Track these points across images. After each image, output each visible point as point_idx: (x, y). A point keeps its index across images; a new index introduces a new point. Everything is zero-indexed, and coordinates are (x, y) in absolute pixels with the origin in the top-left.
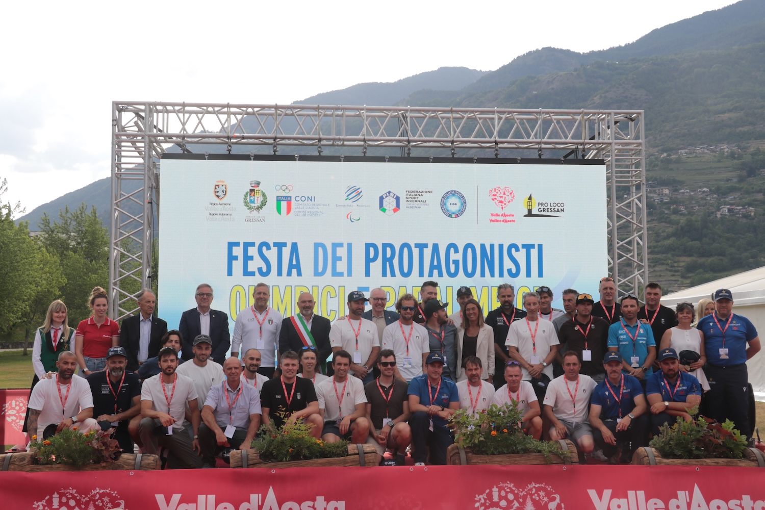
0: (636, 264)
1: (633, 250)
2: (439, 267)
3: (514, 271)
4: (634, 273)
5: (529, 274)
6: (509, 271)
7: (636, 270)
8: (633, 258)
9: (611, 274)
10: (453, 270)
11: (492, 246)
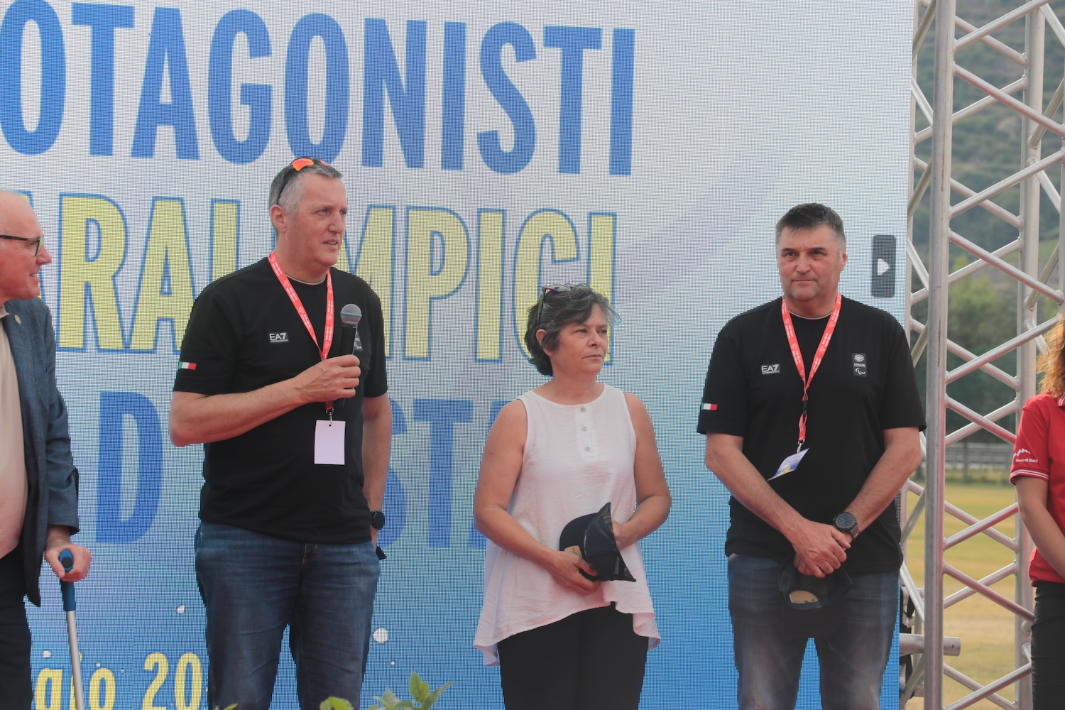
0: (1034, 127)
1: (1029, 65)
2: (180, 115)
3: (507, 143)
4: (1027, 165)
5: (570, 160)
6: (488, 142)
7: (1038, 152)
8: (1028, 103)
9: (925, 165)
10: (241, 127)
11: (416, 31)
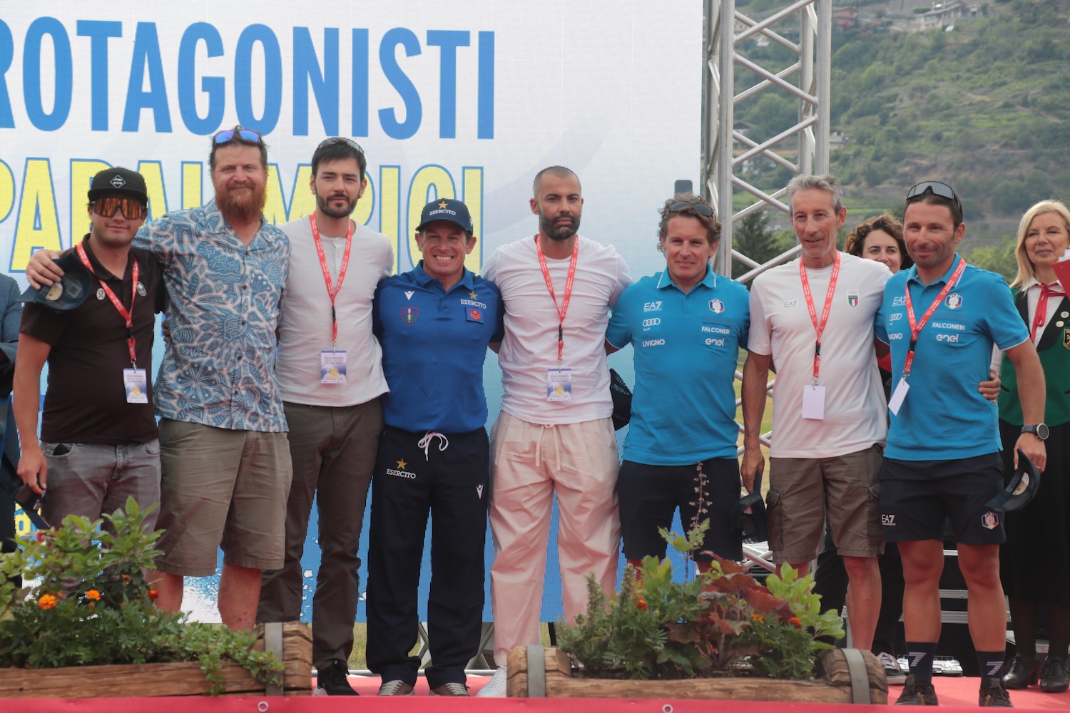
3: (401, 117)
6: (387, 116)
10: (202, 108)
